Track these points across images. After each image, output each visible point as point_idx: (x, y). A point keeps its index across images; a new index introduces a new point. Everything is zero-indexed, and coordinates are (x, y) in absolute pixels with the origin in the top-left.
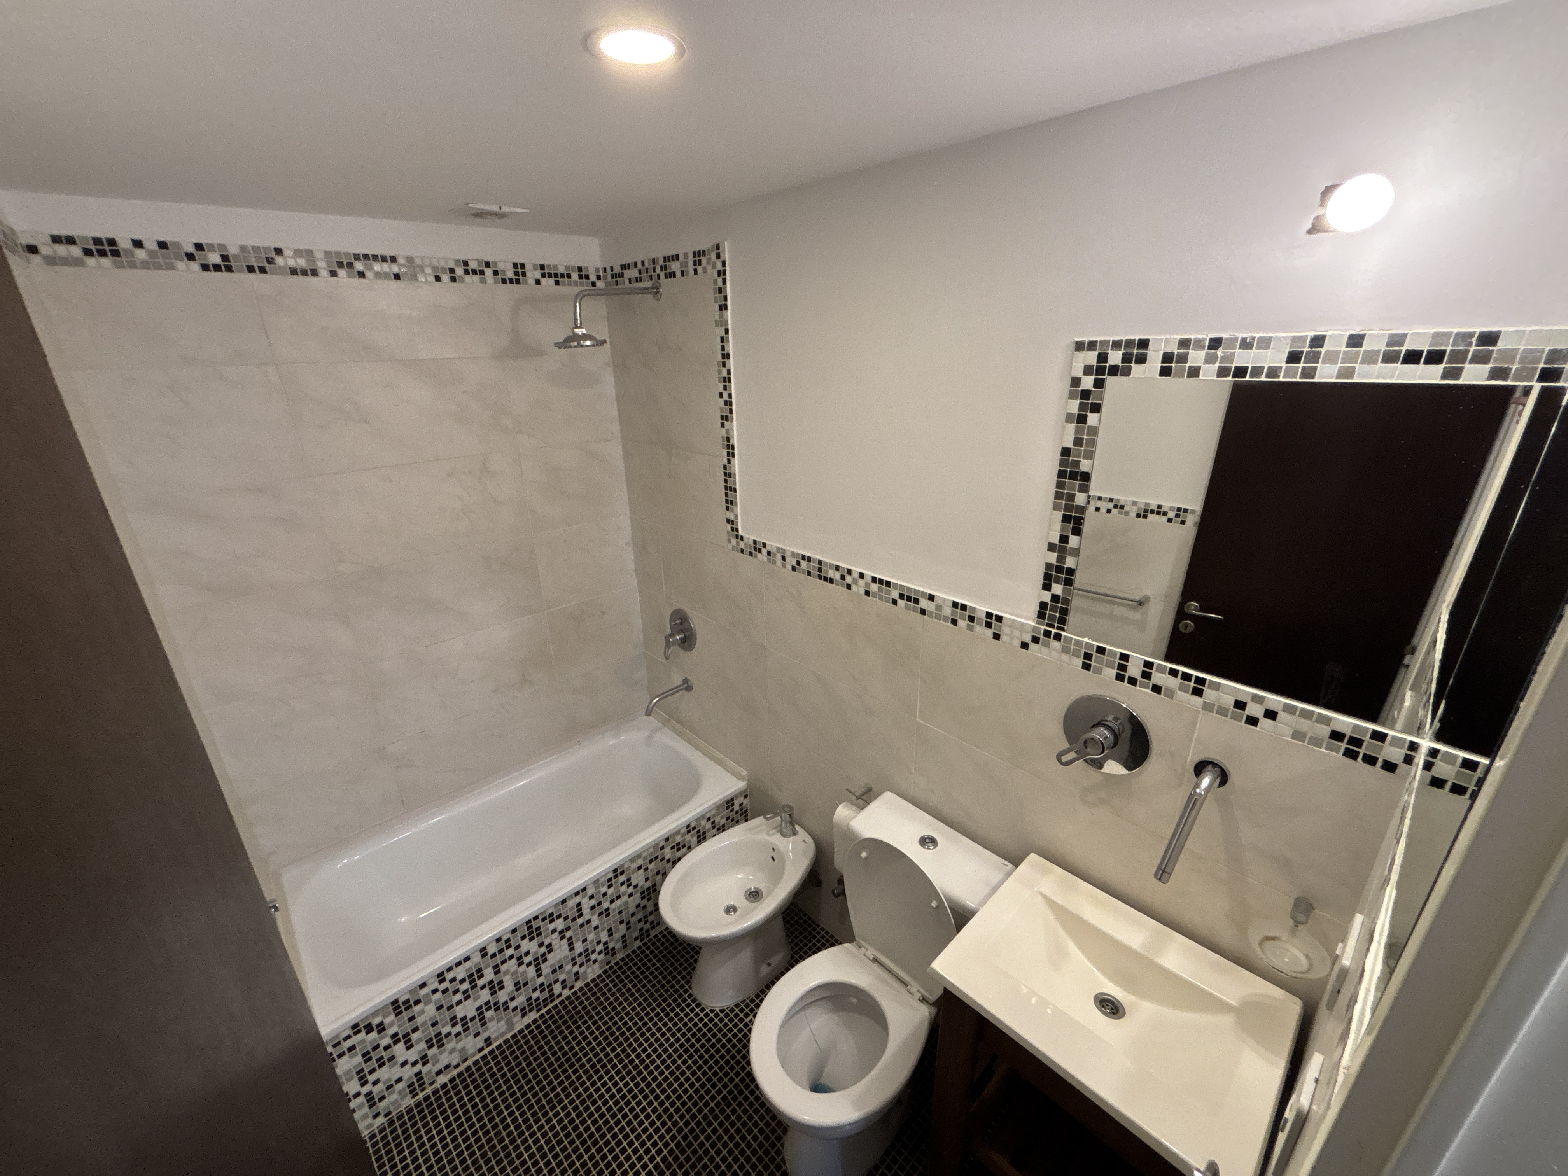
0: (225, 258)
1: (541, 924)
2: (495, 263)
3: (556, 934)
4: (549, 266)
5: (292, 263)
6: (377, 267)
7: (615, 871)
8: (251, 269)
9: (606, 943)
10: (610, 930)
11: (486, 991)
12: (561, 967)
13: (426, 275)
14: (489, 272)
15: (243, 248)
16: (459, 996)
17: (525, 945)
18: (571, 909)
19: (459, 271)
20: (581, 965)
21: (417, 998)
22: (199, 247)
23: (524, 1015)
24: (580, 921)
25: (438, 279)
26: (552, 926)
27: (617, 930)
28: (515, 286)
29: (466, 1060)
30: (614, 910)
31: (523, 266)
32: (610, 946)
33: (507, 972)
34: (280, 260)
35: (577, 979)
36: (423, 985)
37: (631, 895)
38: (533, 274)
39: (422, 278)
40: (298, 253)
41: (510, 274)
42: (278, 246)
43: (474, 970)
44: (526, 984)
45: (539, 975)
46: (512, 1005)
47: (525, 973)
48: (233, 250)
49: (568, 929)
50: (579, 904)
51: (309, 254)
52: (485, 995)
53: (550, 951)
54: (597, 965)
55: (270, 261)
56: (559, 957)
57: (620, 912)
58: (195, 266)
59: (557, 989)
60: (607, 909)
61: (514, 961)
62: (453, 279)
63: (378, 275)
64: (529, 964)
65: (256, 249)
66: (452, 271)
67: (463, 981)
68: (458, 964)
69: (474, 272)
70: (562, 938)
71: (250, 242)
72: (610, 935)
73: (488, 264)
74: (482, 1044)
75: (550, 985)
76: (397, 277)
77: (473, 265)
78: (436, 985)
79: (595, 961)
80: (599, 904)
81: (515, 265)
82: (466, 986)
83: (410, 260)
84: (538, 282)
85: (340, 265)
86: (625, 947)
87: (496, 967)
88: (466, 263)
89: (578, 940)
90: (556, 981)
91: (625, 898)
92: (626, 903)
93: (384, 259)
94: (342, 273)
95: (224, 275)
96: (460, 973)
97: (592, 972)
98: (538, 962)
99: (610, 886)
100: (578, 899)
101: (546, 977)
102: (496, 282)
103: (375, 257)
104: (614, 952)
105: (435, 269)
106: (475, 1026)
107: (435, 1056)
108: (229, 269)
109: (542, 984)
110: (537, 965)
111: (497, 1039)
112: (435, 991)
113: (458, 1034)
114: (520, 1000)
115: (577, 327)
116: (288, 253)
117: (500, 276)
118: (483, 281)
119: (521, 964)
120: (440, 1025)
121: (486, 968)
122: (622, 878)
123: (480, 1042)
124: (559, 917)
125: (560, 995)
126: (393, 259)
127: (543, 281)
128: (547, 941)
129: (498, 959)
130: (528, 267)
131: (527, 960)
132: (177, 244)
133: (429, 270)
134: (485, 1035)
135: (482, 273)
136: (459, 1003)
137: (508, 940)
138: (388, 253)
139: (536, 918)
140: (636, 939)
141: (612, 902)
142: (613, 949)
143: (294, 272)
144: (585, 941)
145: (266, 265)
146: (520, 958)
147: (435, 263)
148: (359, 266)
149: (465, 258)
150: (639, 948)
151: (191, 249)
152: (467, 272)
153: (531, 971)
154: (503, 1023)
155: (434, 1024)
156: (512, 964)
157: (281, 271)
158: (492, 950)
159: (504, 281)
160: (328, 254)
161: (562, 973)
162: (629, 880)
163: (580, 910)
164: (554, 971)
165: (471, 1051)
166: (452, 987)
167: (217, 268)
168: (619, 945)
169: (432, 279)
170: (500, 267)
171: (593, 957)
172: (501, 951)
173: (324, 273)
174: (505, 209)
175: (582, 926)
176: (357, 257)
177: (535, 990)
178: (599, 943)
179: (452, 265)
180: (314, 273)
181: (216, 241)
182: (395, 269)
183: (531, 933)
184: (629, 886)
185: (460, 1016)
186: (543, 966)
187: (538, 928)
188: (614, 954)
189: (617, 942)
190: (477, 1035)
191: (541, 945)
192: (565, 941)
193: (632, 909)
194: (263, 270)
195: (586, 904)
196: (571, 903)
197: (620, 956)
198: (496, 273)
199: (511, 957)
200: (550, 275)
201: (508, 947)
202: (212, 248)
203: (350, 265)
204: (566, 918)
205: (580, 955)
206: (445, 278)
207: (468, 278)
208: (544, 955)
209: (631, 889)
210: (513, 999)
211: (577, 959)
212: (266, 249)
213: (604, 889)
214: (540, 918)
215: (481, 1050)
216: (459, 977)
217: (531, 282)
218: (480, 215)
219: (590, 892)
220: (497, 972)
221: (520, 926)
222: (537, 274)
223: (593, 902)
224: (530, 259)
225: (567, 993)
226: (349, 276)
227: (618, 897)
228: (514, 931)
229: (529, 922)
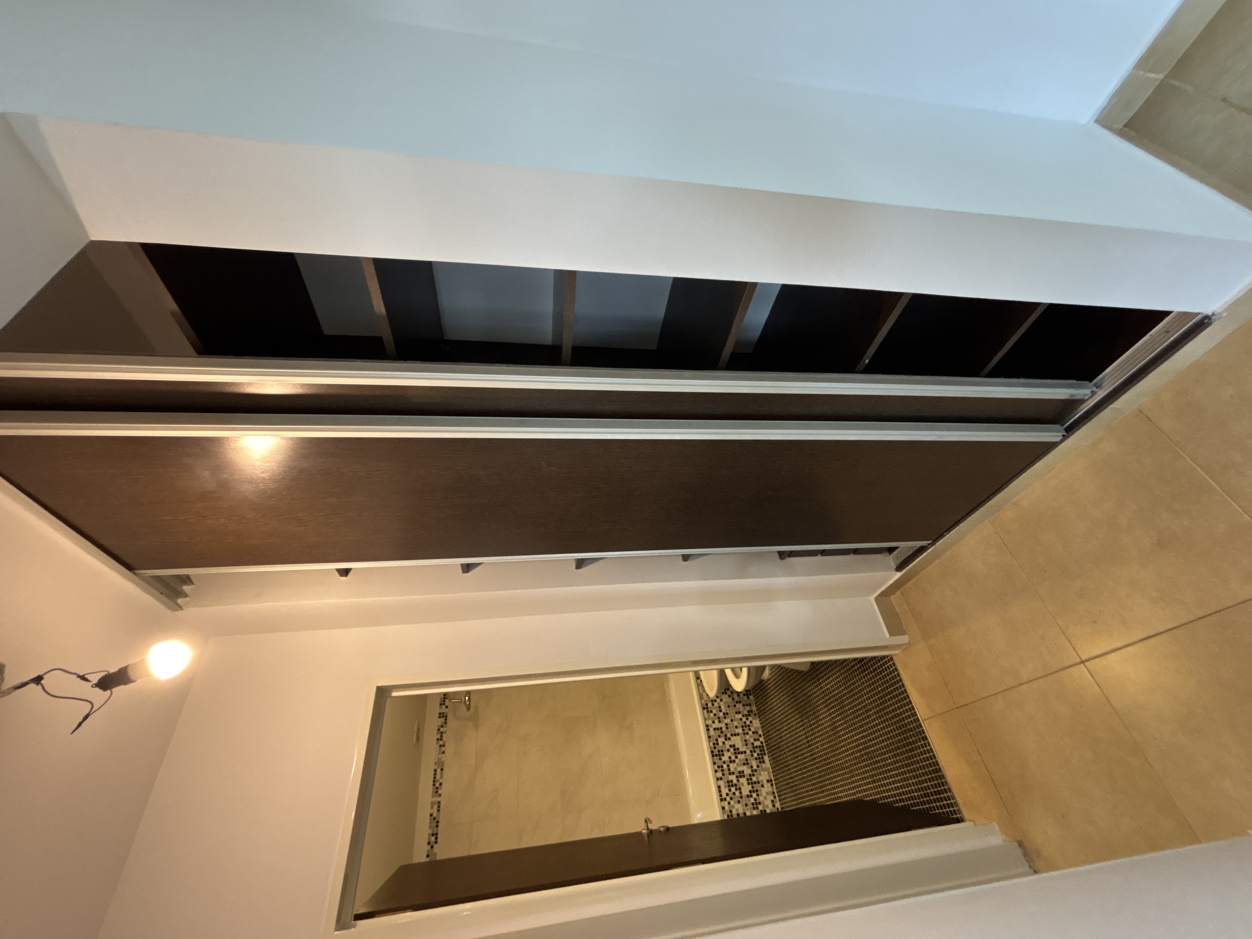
0: (433, 835)
1: (717, 750)
2: (439, 726)
3: (726, 742)
4: (440, 702)
5: (436, 810)
6: (438, 777)
7: (704, 708)
8: (437, 826)
9: (743, 716)
10: (736, 713)
11: (741, 780)
12: (746, 741)
13: (442, 757)
14: (442, 730)
15: (430, 827)
16: (737, 793)
17: (725, 758)
18: (715, 733)
19: (441, 743)
20: (750, 730)
21: (729, 812)
22: (429, 843)
23: (764, 762)
24: (724, 729)
25: (443, 752)
26: (720, 744)
27: (739, 709)
28: (448, 717)
29: (774, 793)
30: (726, 710)
31: (440, 714)
32: (746, 713)
33: (735, 769)
34: (435, 815)
35: (757, 732)
36: (723, 808)
37: (721, 700)
38: (444, 709)
39: (443, 759)
40: (432, 808)
41: (443, 720)
42: (429, 815)
43: (727, 784)
44: (747, 760)
45: (745, 752)
46: (755, 767)
47: (740, 760)
48: (430, 831)
49: (726, 735)
50: (715, 729)
51: (432, 803)
52: (743, 780)
53: (734, 746)
54: (754, 722)
55: (434, 819)
56: (740, 741)
57: (729, 706)
58: (435, 846)
59: (757, 743)
60: (724, 714)
61: (731, 765)
62: (444, 746)
63: (441, 777)
64: (736, 757)
65: (430, 823)
66: (440, 746)
67: (730, 790)
68: (720, 791)
69: (441, 736)
70: (729, 739)
71: (428, 825)
72: (740, 713)
73: (439, 730)
74: (769, 784)
75: (753, 748)
76: (442, 770)
77: (439, 736)
78: (726, 803)
79: (751, 722)
80: (719, 718)
81: (440, 717)
82: (733, 789)
83: (436, 763)
84: (447, 707)
85: (437, 792)
86: (750, 705)
87: (730, 774)
88: (438, 740)
89: (735, 731)
90: (753, 744)
91: (722, 703)
92: (725, 703)
93: (435, 774)
94: (440, 792)
95: (439, 836)
96: (725, 791)
97: (756, 723)
98: (737, 752)
99: (711, 712)
100: (711, 729)
101: (747, 749)
102: (446, 727)
103: (435, 778)
104: (750, 712)
105: (439, 753)
106: (757, 787)
107: (763, 807)
108: (437, 834)
109: (751, 752)
110: (739, 753)
111: (770, 776)
112: (729, 803)
113: (758, 795)
114: (754, 764)
115: (461, 702)
116: (432, 812)
117: (444, 724)
118: (445, 732)
119: (734, 761)
120: (748, 803)
121: (728, 778)
122: (710, 705)
123: (767, 786)
124: (717, 740)
125: (762, 743)
126: (435, 770)
127: (447, 704)
128: (728, 747)
129: (726, 772)
130: (441, 711)
131: (733, 758)
132: (428, 851)
133: (440, 756)
134: (765, 782)
135: (442, 733)
136: (741, 793)
137: (718, 767)
138: (433, 772)
139: (712, 752)
140: (748, 698)
141: (721, 711)
142: (748, 712)
143: (438, 810)
144: (736, 727)
145: (436, 820)
146: (731, 762)
147: (438, 753)
148: (437, 785)
149: (436, 739)
150: (754, 696)
151: (430, 846)
152: (441, 739)
153: (741, 757)
154: (762, 773)
155: (746, 805)
156: (732, 766)
157: (438, 815)
158: (719, 774)
159: (446, 723)
160: (433, 796)
161: (749, 740)
162: (712, 701)
163: (718, 729)
164: (747, 745)
165: (770, 789)
166: (731, 795)
167: (436, 838)
168: (748, 708)
169: (444, 755)
170: (440, 724)
171: (748, 723)
172: (723, 770)
173: (439, 799)
174: (416, 730)
175: (727, 728)
176: (434, 785)
177: (752, 755)
178: (741, 719)
179: (438, 746)
180: (439, 802)
181: (427, 837)
182: (439, 770)
183: (720, 755)
184: (715, 701)
185: (748, 793)
186: (741, 750)
187: (719, 751)
188: (752, 711)
189: (745, 709)
190: (763, 786)
191: (728, 750)
192: (732, 738)
193: (730, 699)
194: (438, 822)
195: (717, 725)
196: (712, 732)
197: (754, 708)
198: (442, 726)
199: (728, 766)
200: (444, 701)
201: (722, 767)
202: (429, 839)
203: (437, 788)
204: (719, 736)
205: (743, 730)
206: (443, 749)
207: (444, 739)
208: (735, 750)
209: (718, 700)
210: (752, 767)
211: (746, 732)
212: (430, 819)
213: (712, 715)
214: (713, 750)
215: (772, 785)
216: (727, 791)
217: (447, 710)
218: (418, 739)
219: (709, 722)
220: (733, 773)
221: (713, 760)
222: (444, 707)
223: (716, 722)
224: (437, 710)
225: (762, 739)
226: (441, 788)
227: (720, 707)
228: (714, 763)
229: (713, 756)
